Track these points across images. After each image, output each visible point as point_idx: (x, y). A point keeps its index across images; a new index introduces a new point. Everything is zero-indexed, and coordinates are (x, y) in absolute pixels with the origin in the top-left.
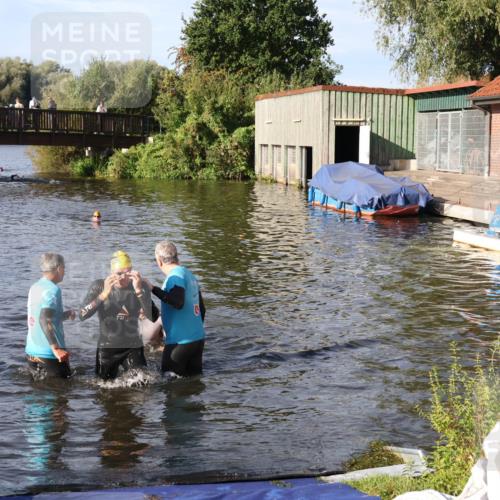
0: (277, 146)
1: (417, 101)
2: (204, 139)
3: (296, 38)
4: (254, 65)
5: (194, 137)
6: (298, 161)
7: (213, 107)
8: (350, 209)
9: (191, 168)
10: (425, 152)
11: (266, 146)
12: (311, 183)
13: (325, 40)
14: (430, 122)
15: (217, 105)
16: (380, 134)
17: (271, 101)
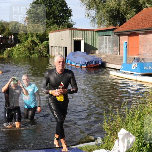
0: (56, 47)
1: (98, 33)
2: (34, 45)
3: (61, 14)
4: (49, 22)
5: (30, 44)
6: (62, 51)
7: (36, 35)
8: (79, 65)
9: (30, 54)
10: (100, 48)
11: (53, 47)
12: (67, 58)
13: (70, 15)
14: (102, 39)
15: (37, 35)
16: (87, 43)
17: (54, 33)
